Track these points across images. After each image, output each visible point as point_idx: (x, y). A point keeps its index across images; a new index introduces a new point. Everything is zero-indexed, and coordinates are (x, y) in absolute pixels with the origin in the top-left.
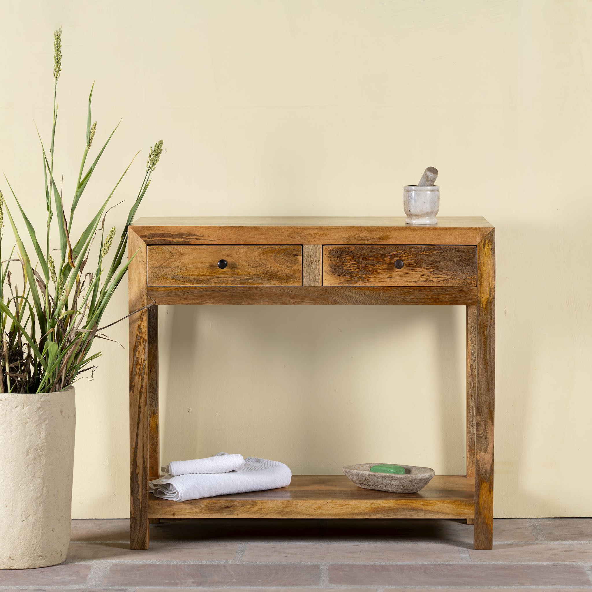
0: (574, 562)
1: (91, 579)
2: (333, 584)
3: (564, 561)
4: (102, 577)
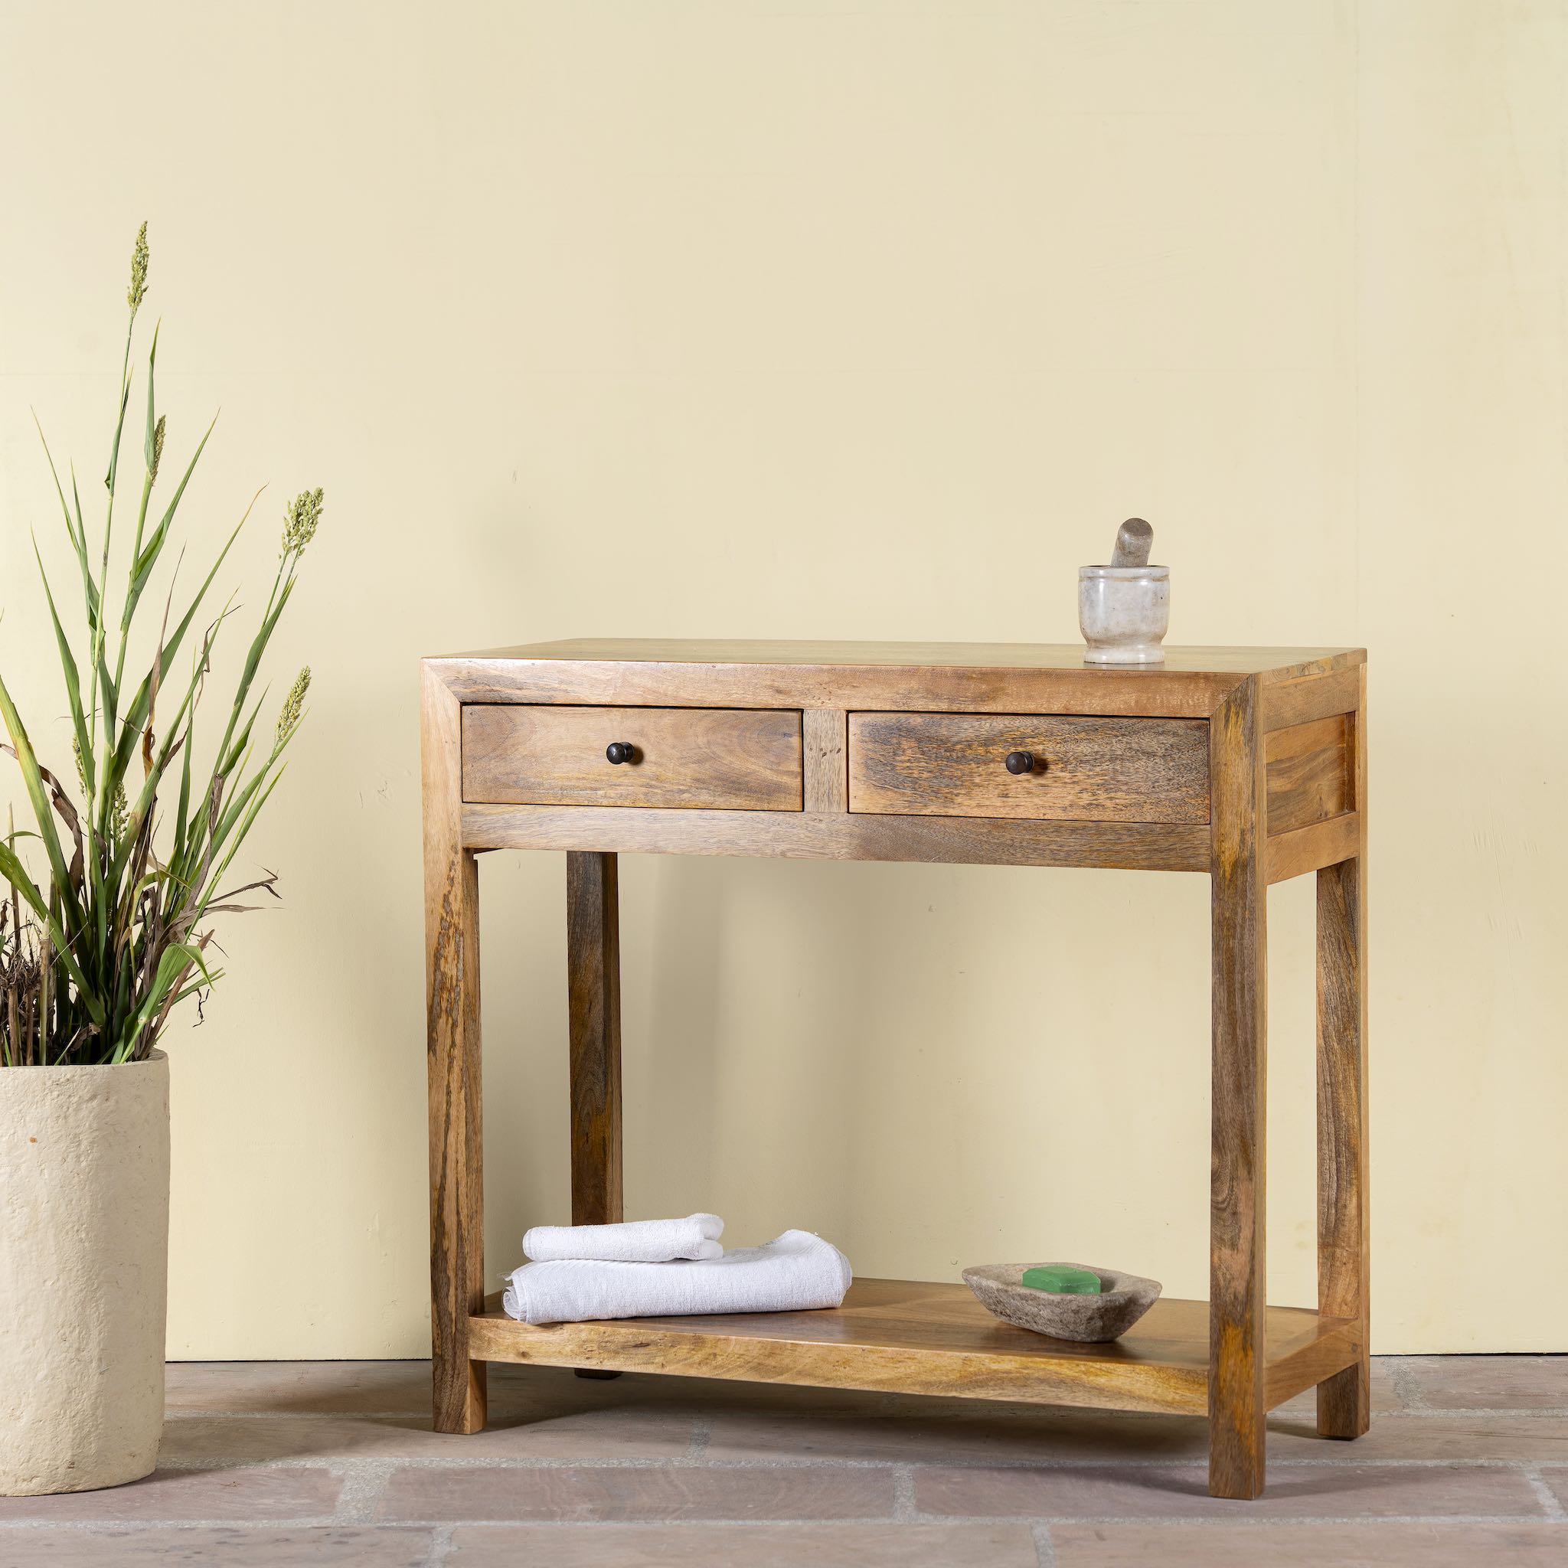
0: (1498, 1458)
1: (347, 1503)
2: (926, 1515)
3: (1476, 1456)
4: (371, 1498)
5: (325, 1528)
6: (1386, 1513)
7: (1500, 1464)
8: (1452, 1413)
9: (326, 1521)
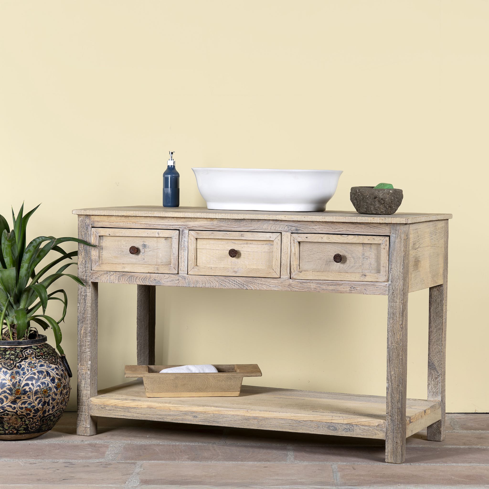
5: (101, 462)
6: (448, 462)
7: (485, 447)
8: (469, 431)
9: (101, 460)
